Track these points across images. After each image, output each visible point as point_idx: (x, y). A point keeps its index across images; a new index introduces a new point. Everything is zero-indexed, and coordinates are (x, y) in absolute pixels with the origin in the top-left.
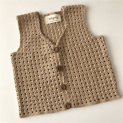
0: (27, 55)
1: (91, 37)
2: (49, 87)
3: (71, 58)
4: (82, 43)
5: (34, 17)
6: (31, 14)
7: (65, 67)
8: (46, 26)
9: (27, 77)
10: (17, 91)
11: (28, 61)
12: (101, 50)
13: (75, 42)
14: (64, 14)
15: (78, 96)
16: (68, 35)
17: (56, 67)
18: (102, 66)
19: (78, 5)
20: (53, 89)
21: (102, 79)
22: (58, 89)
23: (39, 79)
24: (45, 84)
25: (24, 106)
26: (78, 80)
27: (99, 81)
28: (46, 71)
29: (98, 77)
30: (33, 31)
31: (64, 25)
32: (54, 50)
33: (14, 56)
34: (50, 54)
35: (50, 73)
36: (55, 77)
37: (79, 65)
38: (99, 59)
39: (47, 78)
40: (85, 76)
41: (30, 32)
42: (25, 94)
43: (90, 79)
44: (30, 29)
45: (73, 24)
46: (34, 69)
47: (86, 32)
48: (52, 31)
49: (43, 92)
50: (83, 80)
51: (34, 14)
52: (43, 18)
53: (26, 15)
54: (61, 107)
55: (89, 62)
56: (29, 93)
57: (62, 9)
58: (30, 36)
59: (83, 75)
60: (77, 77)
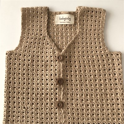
0: (26, 57)
1: (106, 51)
2: (44, 100)
3: (76, 71)
4: (93, 56)
5: (42, 13)
6: (39, 9)
7: (67, 80)
8: (54, 27)
9: (20, 83)
10: (5, 97)
11: (24, 65)
13: (85, 53)
14: (79, 16)
15: (75, 118)
16: (79, 43)
17: (56, 79)
18: (112, 89)
19: (98, 9)
20: (47, 104)
21: (108, 105)
22: (53, 105)
23: (33, 89)
24: (39, 95)
25: (9, 116)
26: (79, 100)
27: (104, 106)
28: (43, 81)
29: (104, 101)
30: (37, 30)
31: (76, 29)
32: (58, 57)
33: (10, 55)
34: (52, 61)
35: (47, 84)
36: (53, 90)
37: (84, 82)
38: (111, 80)
39: (43, 89)
40: (88, 96)
41: (34, 30)
42: (14, 102)
43: (94, 101)
44: (34, 27)
45: (88, 31)
46: (30, 75)
47: (101, 44)
48: (60, 34)
49: (35, 105)
50: (85, 101)
51: (43, 9)
52: (53, 16)
53: (33, 8)
55: (97, 80)
56: (19, 103)
57: (77, 10)
58: (33, 35)
59: (87, 95)
60: (78, 96)
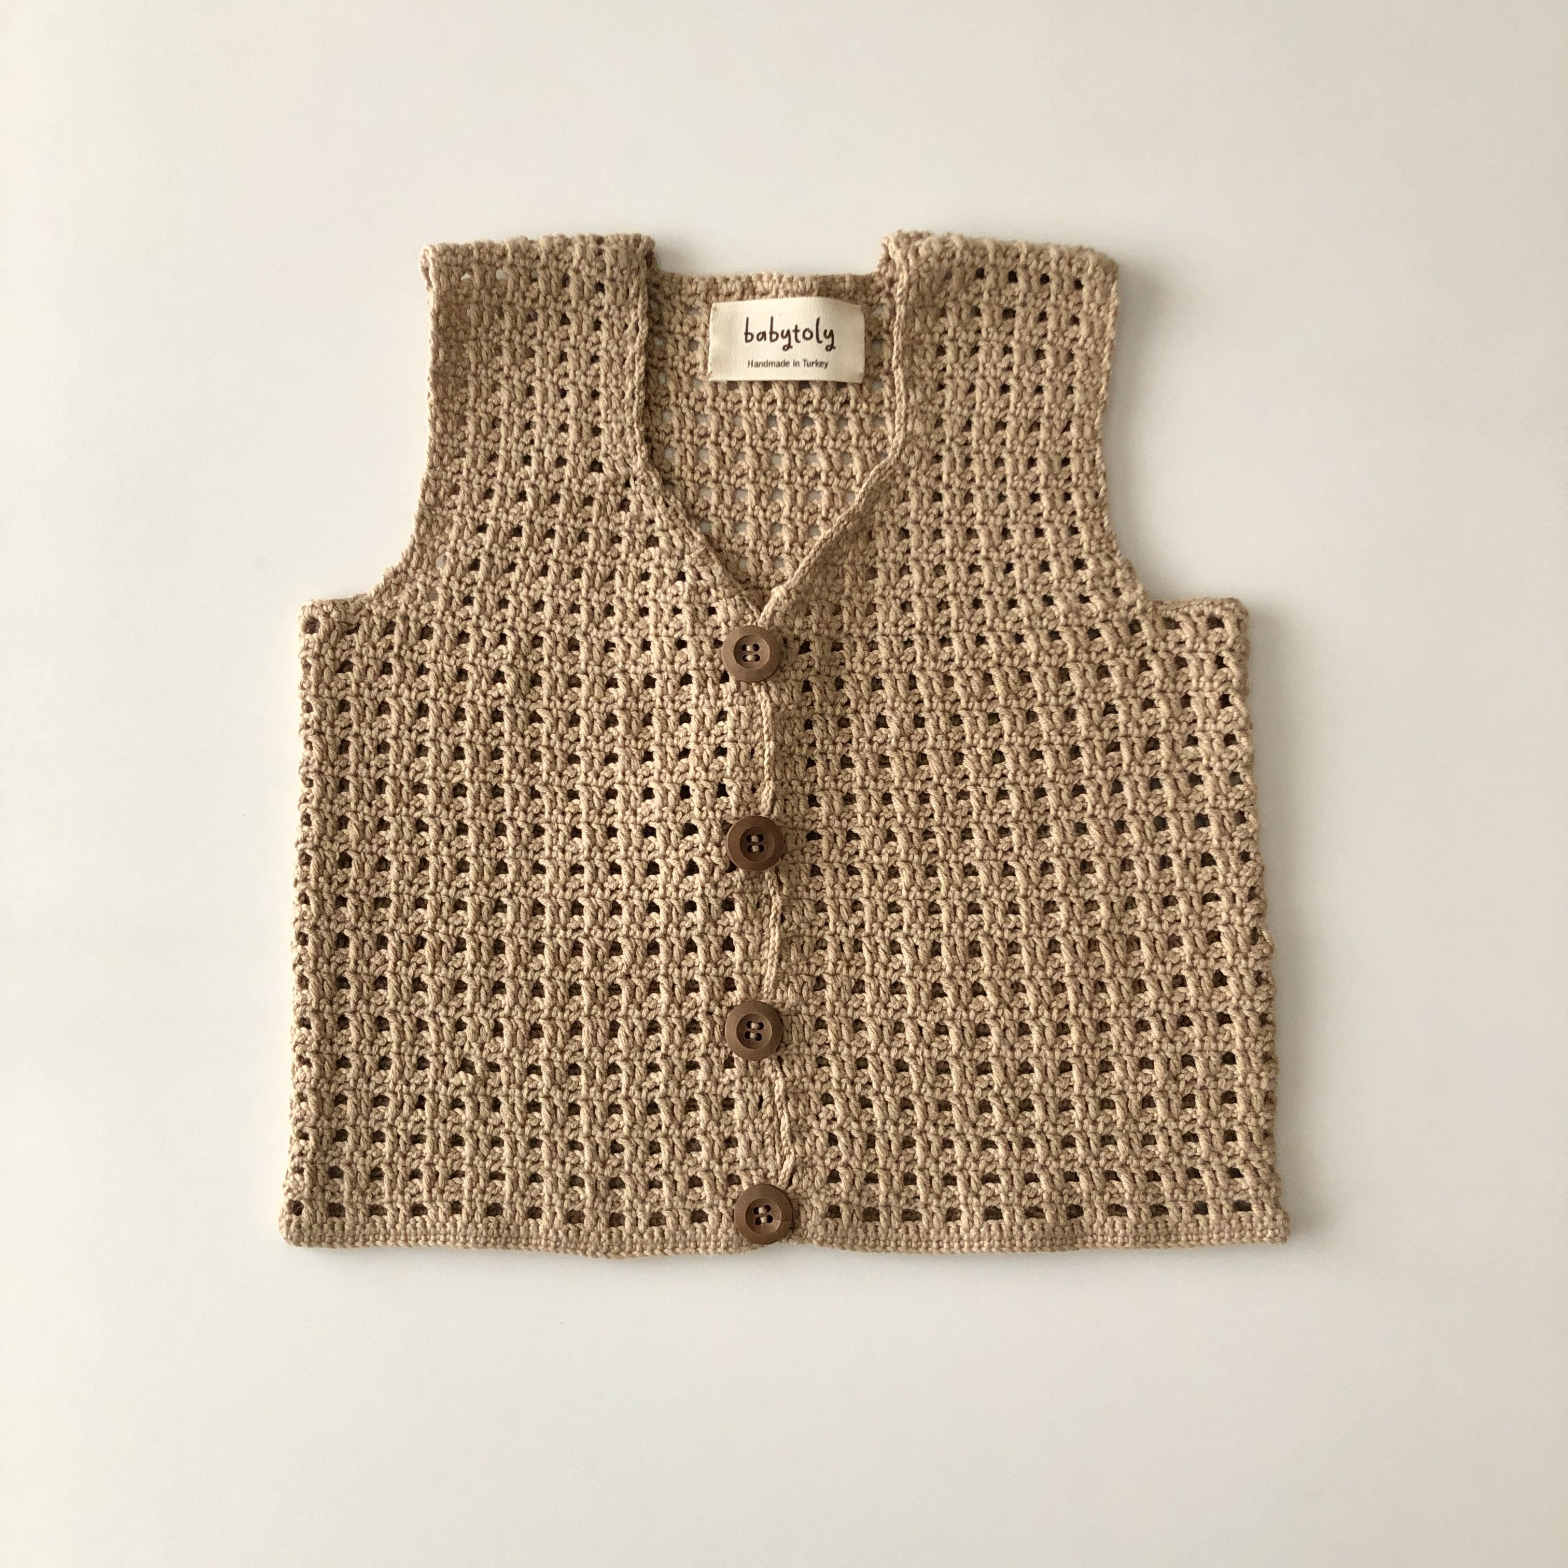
0: (470, 647)
1: (1125, 597)
2: (623, 998)
3: (884, 762)
4: (1019, 639)
5: (600, 287)
6: (576, 253)
7: (813, 836)
8: (702, 400)
9: (423, 864)
10: (303, 982)
11: (459, 715)
12: (1193, 741)
13: (953, 612)
14: (901, 310)
15: (880, 1141)
16: (905, 533)
17: (725, 826)
18: (1168, 901)
19: (1054, 254)
20: (653, 1028)
21: (1142, 1026)
22: (699, 1039)
23: (537, 908)
24: (585, 961)
25: (341, 1135)
26: (909, 989)
27: (1114, 1033)
28: (619, 841)
29: (1111, 996)
30: (563, 428)
31: (877, 419)
32: (740, 650)
33: (341, 636)
34: (686, 679)
35: (653, 868)
36: (697, 916)
37: (948, 847)
38: (1161, 824)
39: (616, 909)
41: (536, 431)
42: (381, 1024)
43: (1029, 998)
44: (537, 398)
45: (974, 434)
46: (507, 800)
47: (1084, 536)
48: (747, 462)
49: (553, 1039)
50: (958, 997)
51: (608, 258)
52: (689, 309)
53: (524, 250)
54: (698, 1217)
55: (1054, 831)
56: (421, 1025)
57: (888, 259)
58: (531, 469)
59: (974, 950)
60: (905, 958)
